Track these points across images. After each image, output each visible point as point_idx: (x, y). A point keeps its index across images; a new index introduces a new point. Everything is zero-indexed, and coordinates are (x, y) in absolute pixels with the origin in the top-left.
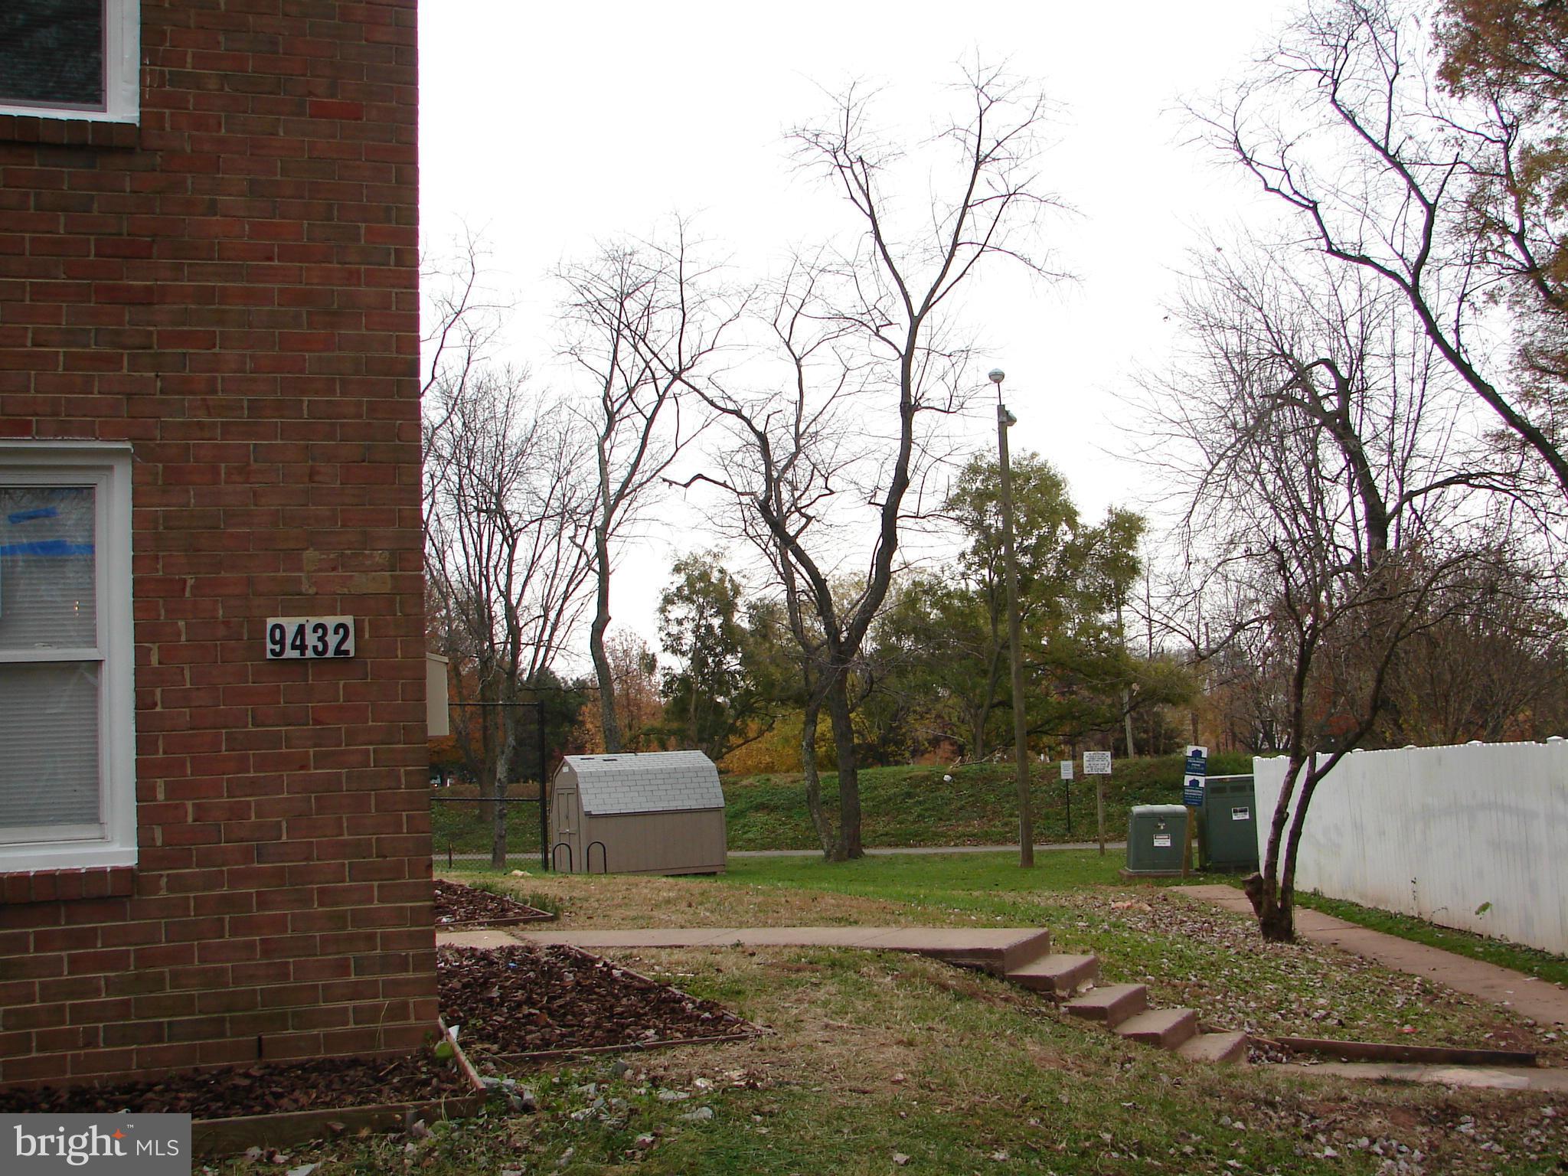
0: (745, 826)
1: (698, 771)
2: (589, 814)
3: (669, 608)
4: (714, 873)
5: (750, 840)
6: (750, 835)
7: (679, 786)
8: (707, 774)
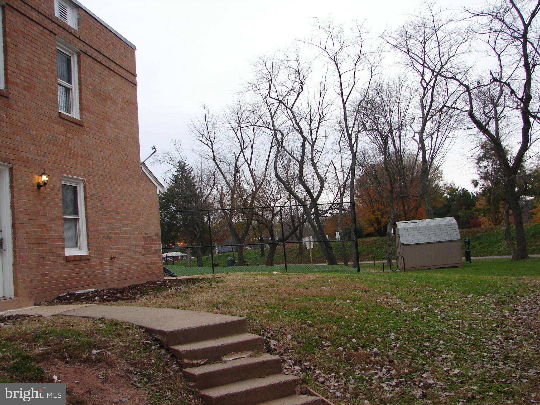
0: (499, 246)
1: (449, 225)
2: (403, 244)
3: (481, 162)
4: (457, 267)
5: (500, 252)
6: (500, 250)
7: (441, 232)
8: (454, 226)
